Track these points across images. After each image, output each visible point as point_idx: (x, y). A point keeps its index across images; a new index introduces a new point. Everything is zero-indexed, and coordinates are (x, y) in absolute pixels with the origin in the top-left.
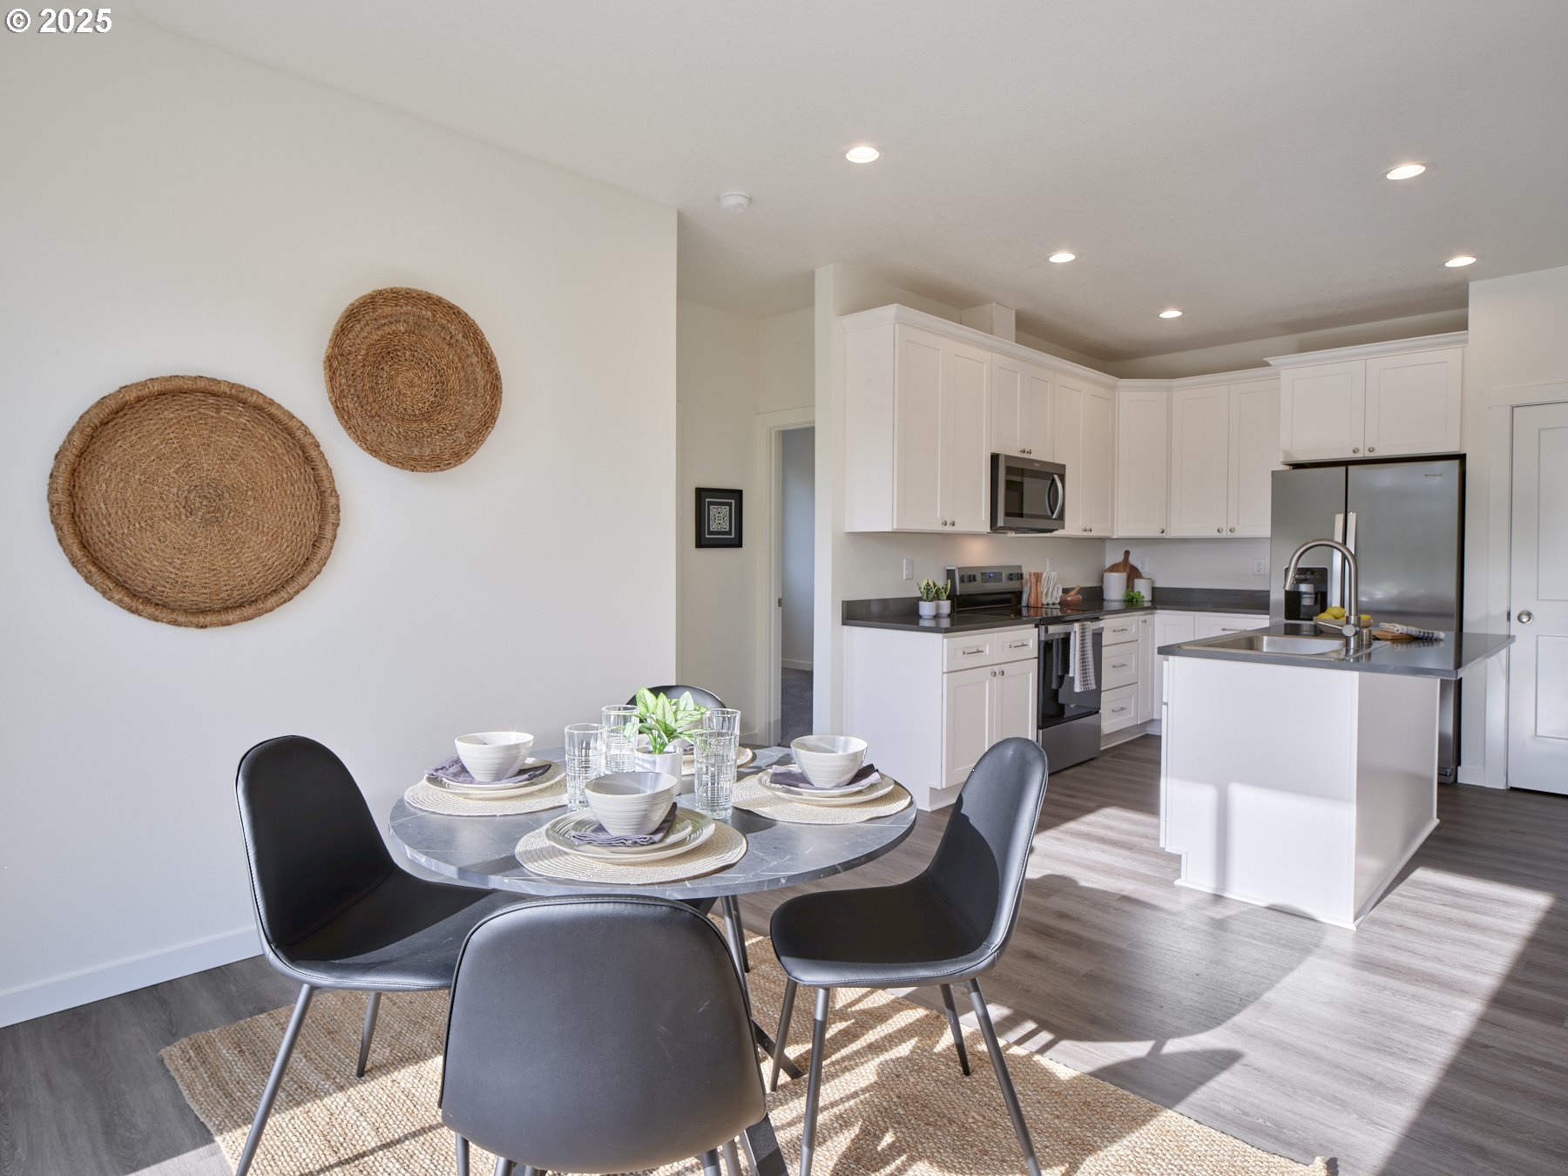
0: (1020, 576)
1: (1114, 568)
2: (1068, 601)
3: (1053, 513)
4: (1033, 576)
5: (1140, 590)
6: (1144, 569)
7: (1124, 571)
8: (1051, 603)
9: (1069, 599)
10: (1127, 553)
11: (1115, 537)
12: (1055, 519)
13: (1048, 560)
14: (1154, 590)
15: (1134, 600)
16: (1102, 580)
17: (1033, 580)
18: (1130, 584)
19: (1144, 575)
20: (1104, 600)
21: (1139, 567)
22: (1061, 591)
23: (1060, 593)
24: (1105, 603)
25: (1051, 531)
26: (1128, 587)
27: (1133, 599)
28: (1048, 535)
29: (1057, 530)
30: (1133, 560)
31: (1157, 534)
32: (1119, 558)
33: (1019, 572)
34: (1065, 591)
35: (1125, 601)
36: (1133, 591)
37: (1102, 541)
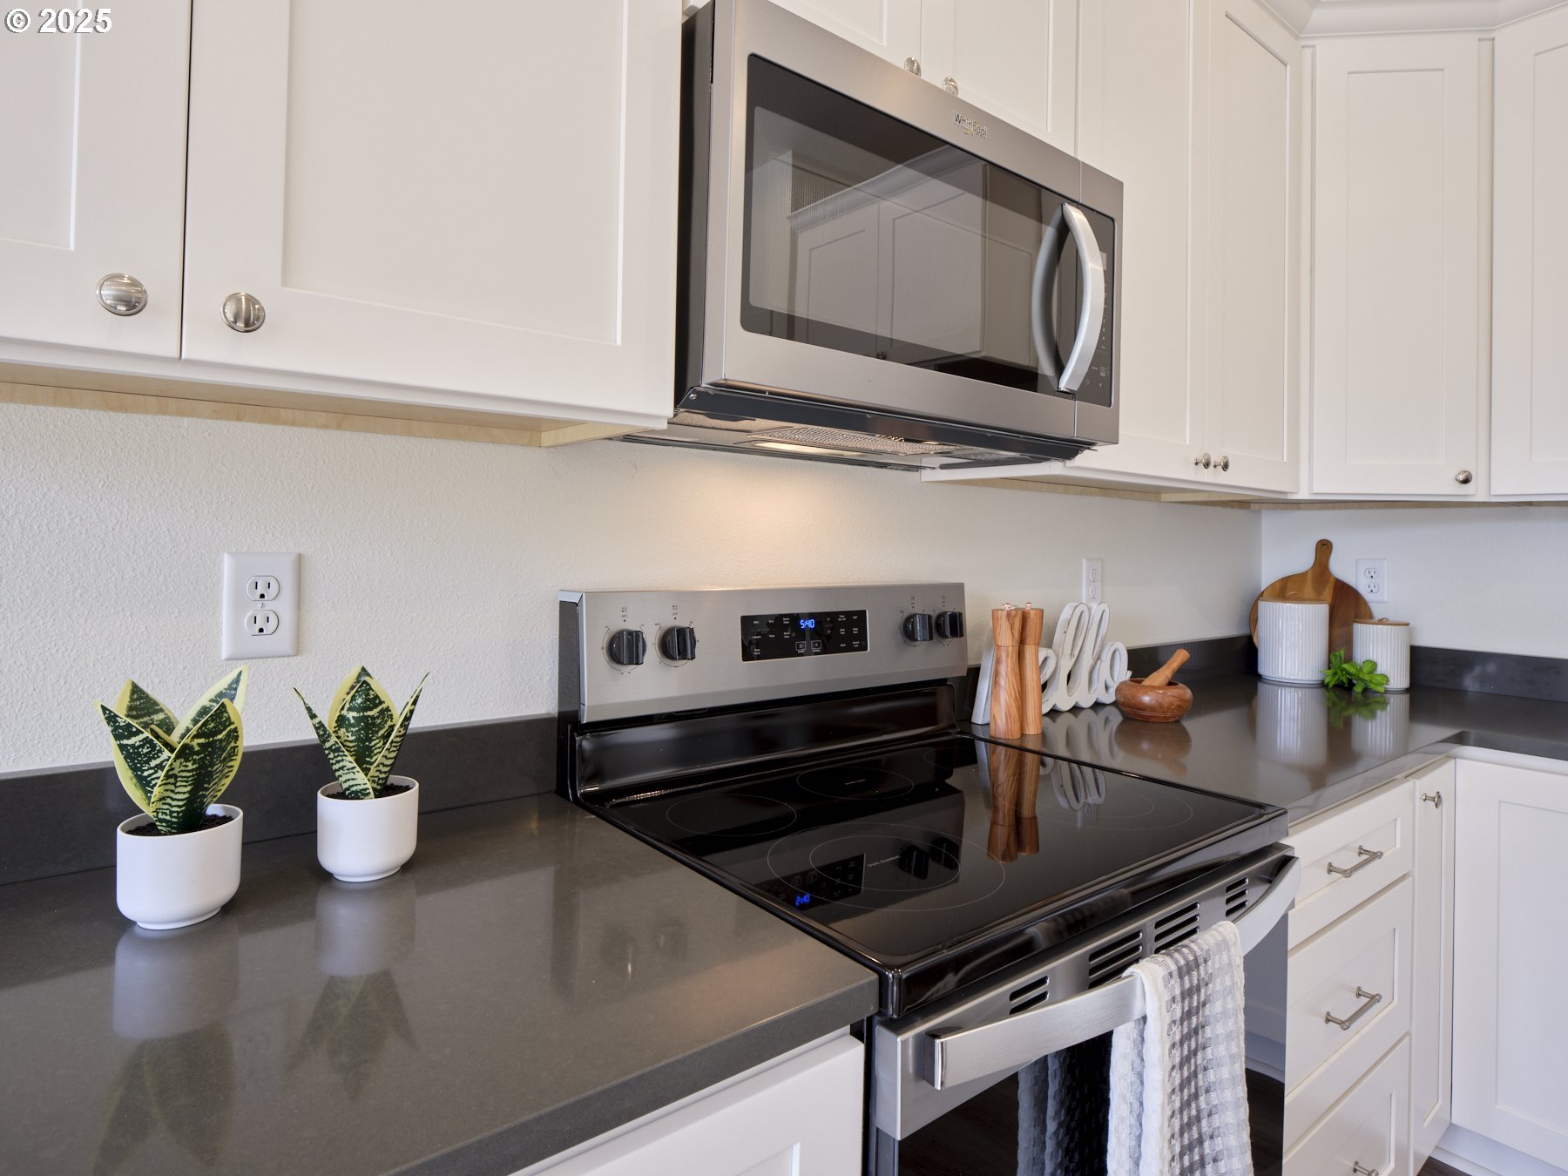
0: (949, 625)
1: (1286, 590)
2: (1143, 707)
3: (1060, 367)
4: (1004, 625)
5: (1373, 656)
6: (1379, 594)
7: (1317, 600)
8: (1087, 702)
9: (1146, 699)
10: (1324, 548)
11: (1303, 495)
12: (1069, 394)
13: (1084, 560)
14: (1419, 657)
15: (1358, 689)
16: (1252, 617)
17: (1007, 639)
18: (1339, 641)
19: (1378, 611)
20: (1259, 677)
21: (1362, 586)
22: (1122, 661)
23: (1123, 673)
24: (1261, 686)
25: (1067, 449)
26: (1332, 648)
27: (1351, 685)
28: (1053, 468)
29: (1088, 445)
30: (1340, 568)
31: (1446, 488)
32: (1302, 561)
33: (950, 608)
34: (1143, 661)
35: (1323, 685)
36: (1349, 658)
37: (1246, 505)
